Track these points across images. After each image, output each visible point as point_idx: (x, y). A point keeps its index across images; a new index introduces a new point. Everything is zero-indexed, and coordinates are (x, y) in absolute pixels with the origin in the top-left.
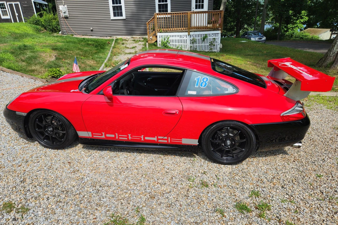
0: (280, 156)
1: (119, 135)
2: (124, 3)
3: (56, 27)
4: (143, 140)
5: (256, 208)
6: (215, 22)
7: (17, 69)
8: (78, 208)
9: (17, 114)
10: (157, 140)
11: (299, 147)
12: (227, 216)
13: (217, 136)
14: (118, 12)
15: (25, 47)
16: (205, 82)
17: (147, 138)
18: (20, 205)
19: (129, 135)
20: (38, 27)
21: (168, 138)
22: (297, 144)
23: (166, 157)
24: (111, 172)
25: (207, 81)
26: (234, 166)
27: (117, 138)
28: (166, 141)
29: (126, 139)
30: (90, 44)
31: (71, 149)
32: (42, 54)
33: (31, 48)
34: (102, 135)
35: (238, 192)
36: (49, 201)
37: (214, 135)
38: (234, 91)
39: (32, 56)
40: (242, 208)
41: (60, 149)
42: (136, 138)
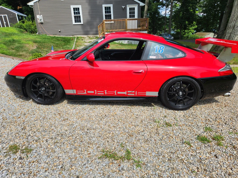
0: (214, 103)
1: (98, 91)
2: (82, 14)
3: (34, 30)
4: (116, 94)
5: (213, 139)
6: (143, 26)
7: (9, 54)
8: (73, 147)
9: (17, 78)
10: (127, 94)
11: (229, 95)
12: (194, 146)
13: (171, 89)
14: (78, 20)
15: (14, 41)
16: (162, 49)
17: (119, 93)
18: (24, 147)
19: (106, 91)
20: (22, 30)
21: (135, 92)
22: (227, 94)
23: (133, 107)
24: (94, 119)
25: (163, 48)
26: (185, 111)
27: (96, 93)
28: (134, 94)
29: (103, 94)
30: (60, 40)
31: (59, 104)
32: (26, 45)
33: (19, 42)
34: (84, 92)
35: (195, 128)
36: (48, 142)
37: (170, 88)
38: (183, 55)
39: (19, 46)
40: (203, 140)
41: (50, 105)
42: (111, 93)
